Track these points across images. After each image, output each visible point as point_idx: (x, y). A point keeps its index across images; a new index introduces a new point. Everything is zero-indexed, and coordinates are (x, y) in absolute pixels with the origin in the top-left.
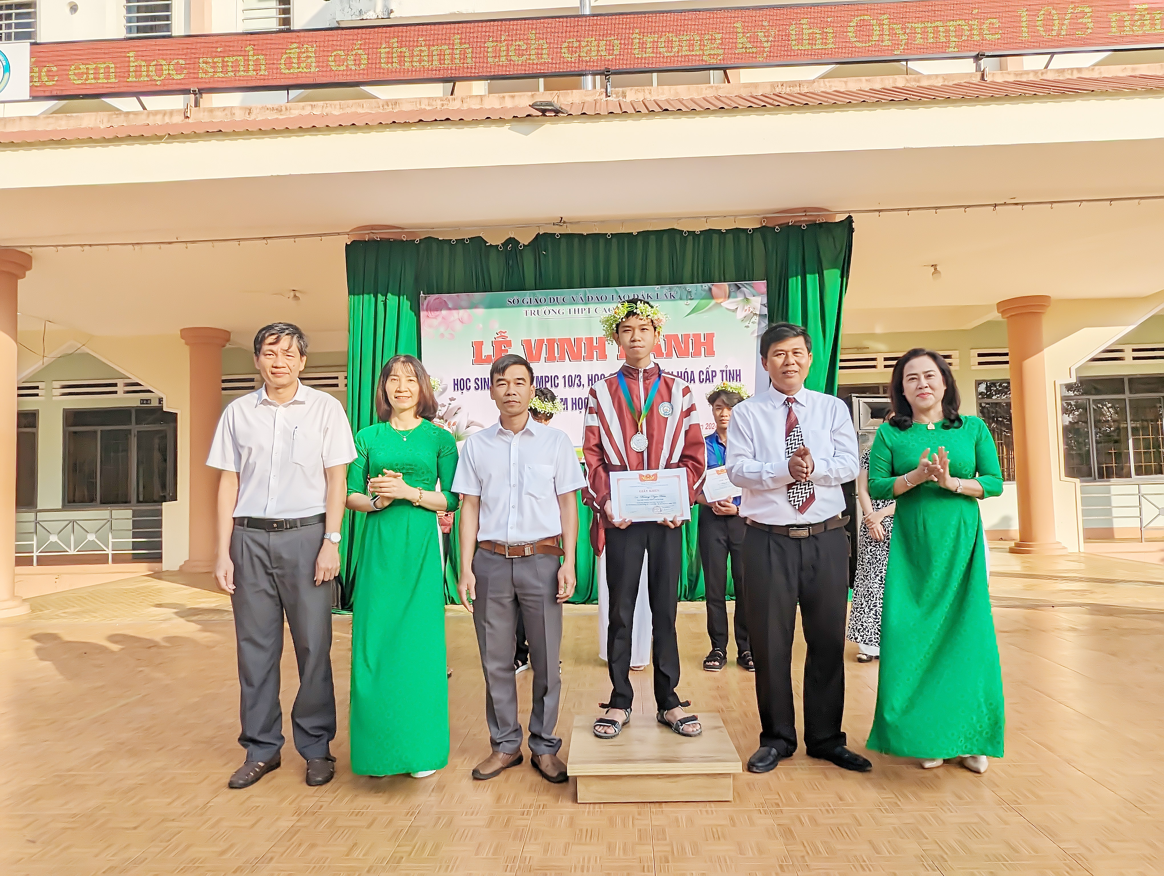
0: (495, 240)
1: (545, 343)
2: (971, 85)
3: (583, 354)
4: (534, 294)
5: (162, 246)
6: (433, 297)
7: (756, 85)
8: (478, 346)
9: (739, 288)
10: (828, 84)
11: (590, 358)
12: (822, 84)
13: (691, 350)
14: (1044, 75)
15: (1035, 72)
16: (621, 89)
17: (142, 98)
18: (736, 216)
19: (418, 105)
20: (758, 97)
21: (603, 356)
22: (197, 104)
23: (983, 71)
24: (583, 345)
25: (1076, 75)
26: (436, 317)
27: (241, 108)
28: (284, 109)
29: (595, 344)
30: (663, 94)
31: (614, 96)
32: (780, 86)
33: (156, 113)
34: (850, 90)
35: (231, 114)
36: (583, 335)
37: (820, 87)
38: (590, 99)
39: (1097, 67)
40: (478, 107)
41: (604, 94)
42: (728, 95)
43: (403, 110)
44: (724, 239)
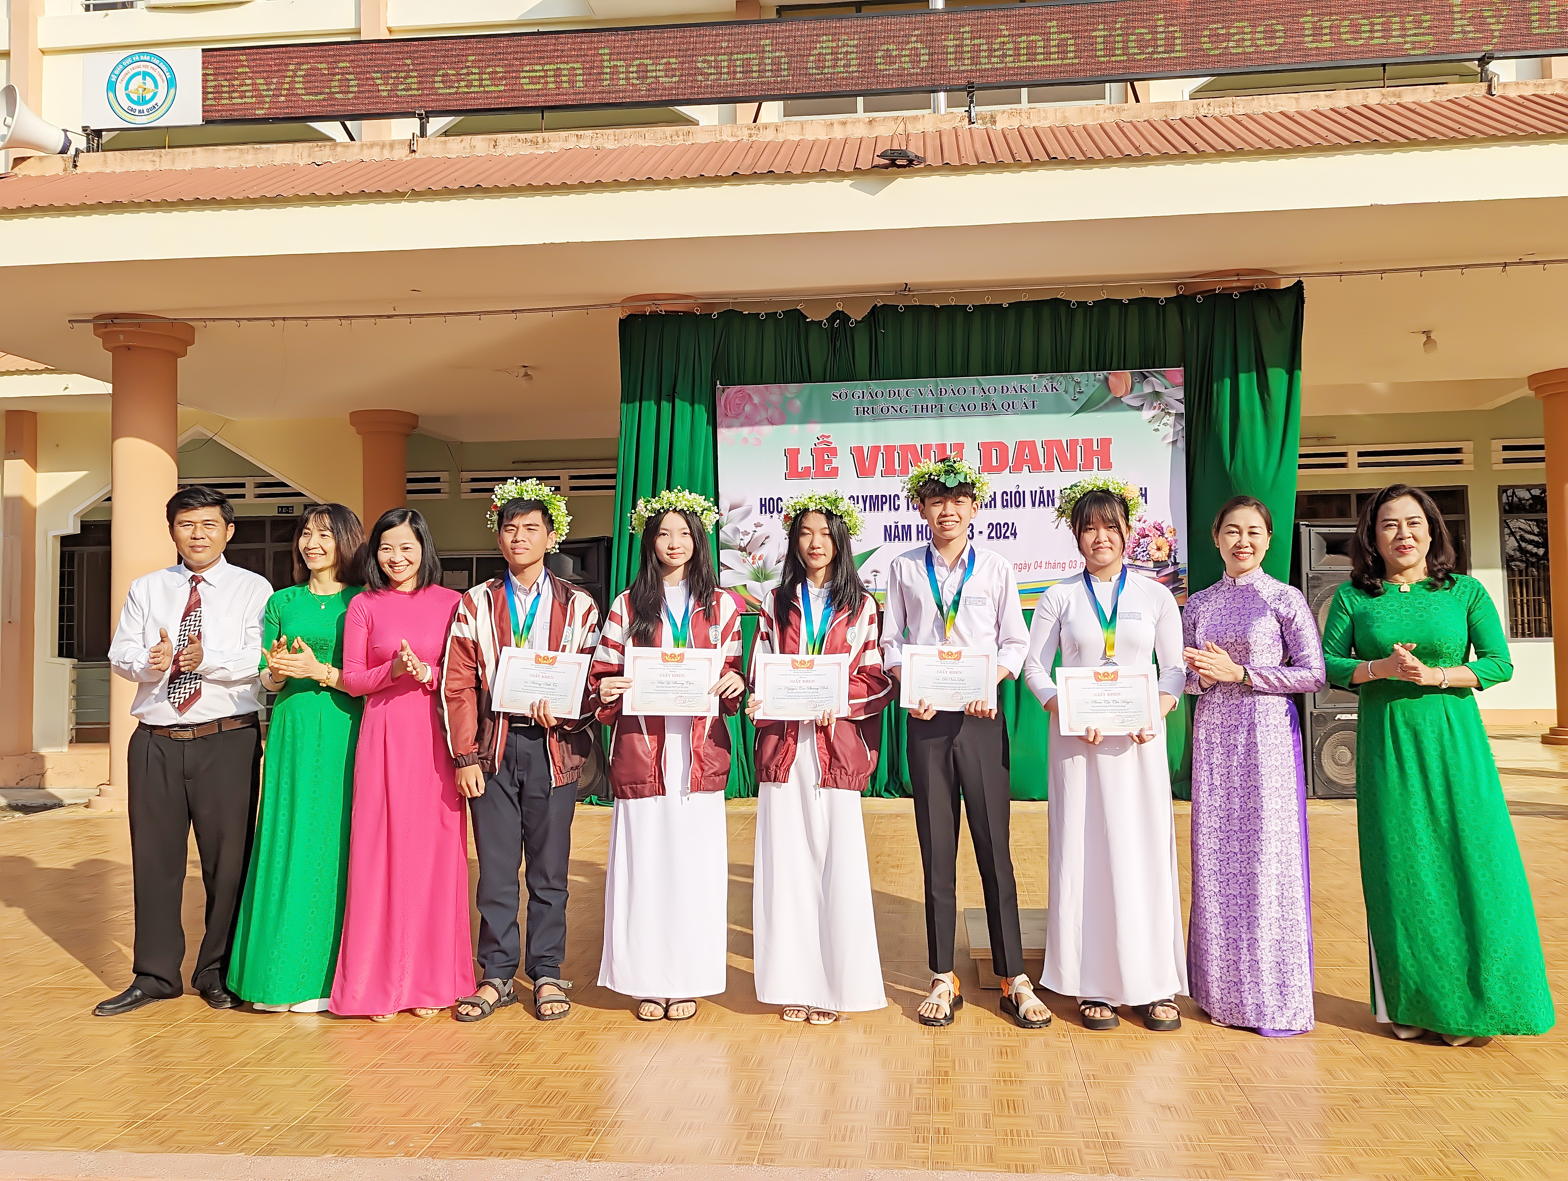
0: (818, 314)
1: (882, 451)
4: (869, 385)
5: (379, 320)
6: (733, 389)
7: (1170, 106)
8: (792, 455)
9: (1146, 377)
10: (1272, 102)
12: (1264, 103)
13: (1079, 462)
18: (1143, 282)
20: (1176, 125)
26: (737, 416)
31: (980, 121)
32: (1205, 106)
33: (370, 145)
34: (1303, 110)
35: (471, 147)
36: (933, 440)
37: (1261, 106)
38: (947, 126)
41: (966, 119)
42: (1134, 120)
44: (1126, 312)
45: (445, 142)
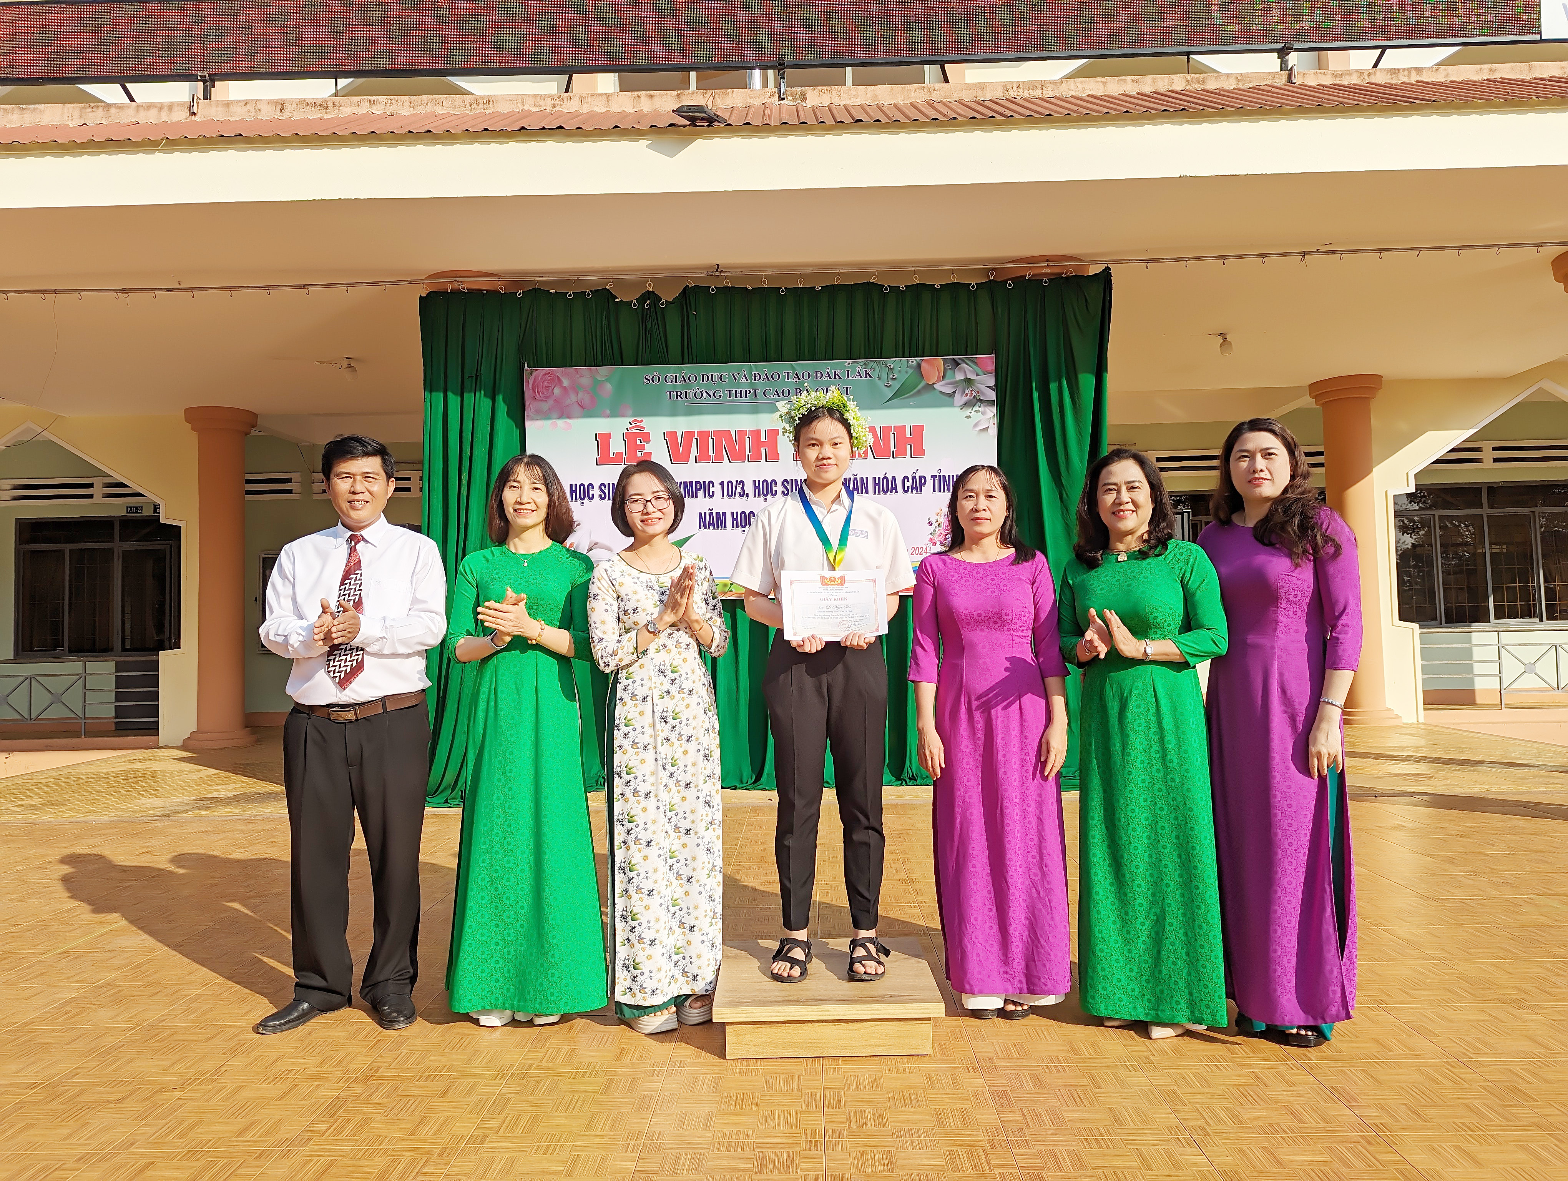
0: (627, 294)
1: (696, 437)
2: (1274, 90)
3: (747, 453)
4: (681, 370)
6: (541, 372)
7: (982, 87)
8: (603, 440)
9: (958, 364)
10: (1077, 86)
11: (756, 458)
12: (1072, 86)
13: (892, 449)
14: (1372, 76)
15: (1361, 73)
16: (799, 89)
18: (953, 267)
20: (986, 103)
21: (773, 456)
22: (207, 96)
23: (1291, 70)
24: (747, 440)
25: (1413, 78)
26: (545, 399)
27: (269, 102)
28: (330, 104)
29: (763, 439)
30: (856, 97)
31: (790, 98)
32: (1015, 88)
33: (149, 106)
34: (1109, 94)
35: (256, 110)
36: (748, 427)
37: (1069, 89)
38: (757, 102)
39: (1442, 67)
40: (603, 110)
41: (777, 96)
42: (945, 100)
43: (499, 111)
44: (938, 298)
45: (228, 104)
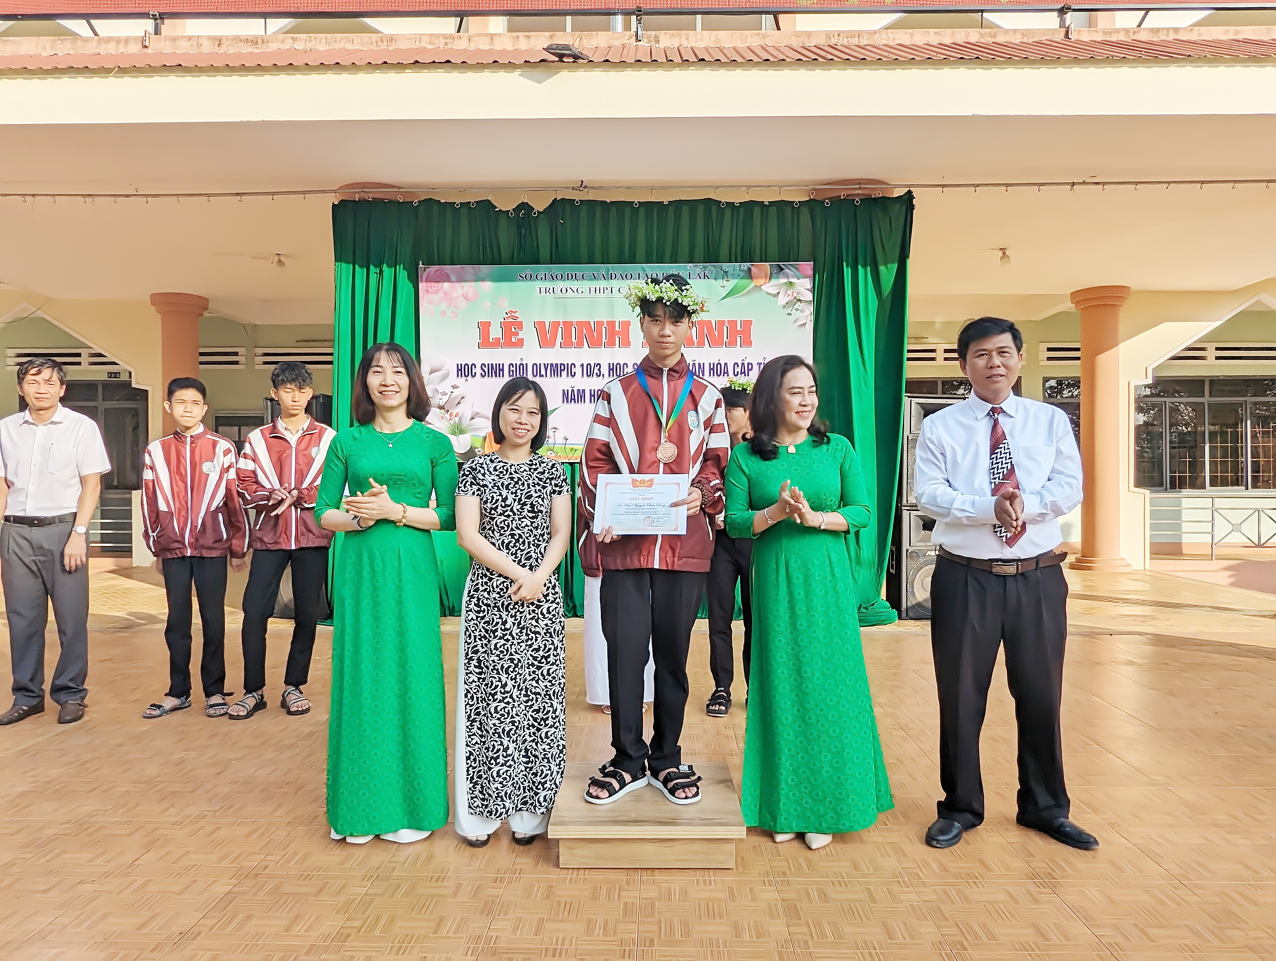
0: (506, 204)
1: (561, 326)
2: (1053, 44)
3: (604, 340)
4: (550, 268)
5: (119, 199)
6: (434, 268)
7: (809, 34)
8: (484, 328)
9: (782, 269)
10: (891, 36)
11: (611, 344)
12: (884, 36)
13: (725, 339)
14: (1137, 34)
15: (1127, 31)
16: (653, 33)
17: (92, 21)
18: (781, 187)
19: (417, 42)
20: (810, 48)
21: (626, 343)
22: (157, 31)
23: (1068, 27)
24: (604, 329)
25: (1172, 36)
26: (437, 292)
27: (210, 38)
28: (260, 41)
29: (617, 329)
30: (702, 40)
31: (646, 40)
32: (836, 36)
33: (109, 40)
34: (916, 43)
35: (198, 45)
36: (605, 318)
37: (882, 39)
38: (617, 43)
39: (1196, 28)
40: (487, 47)
41: (634, 37)
42: (776, 45)
43: (401, 47)
44: (767, 212)
45: (174, 39)
